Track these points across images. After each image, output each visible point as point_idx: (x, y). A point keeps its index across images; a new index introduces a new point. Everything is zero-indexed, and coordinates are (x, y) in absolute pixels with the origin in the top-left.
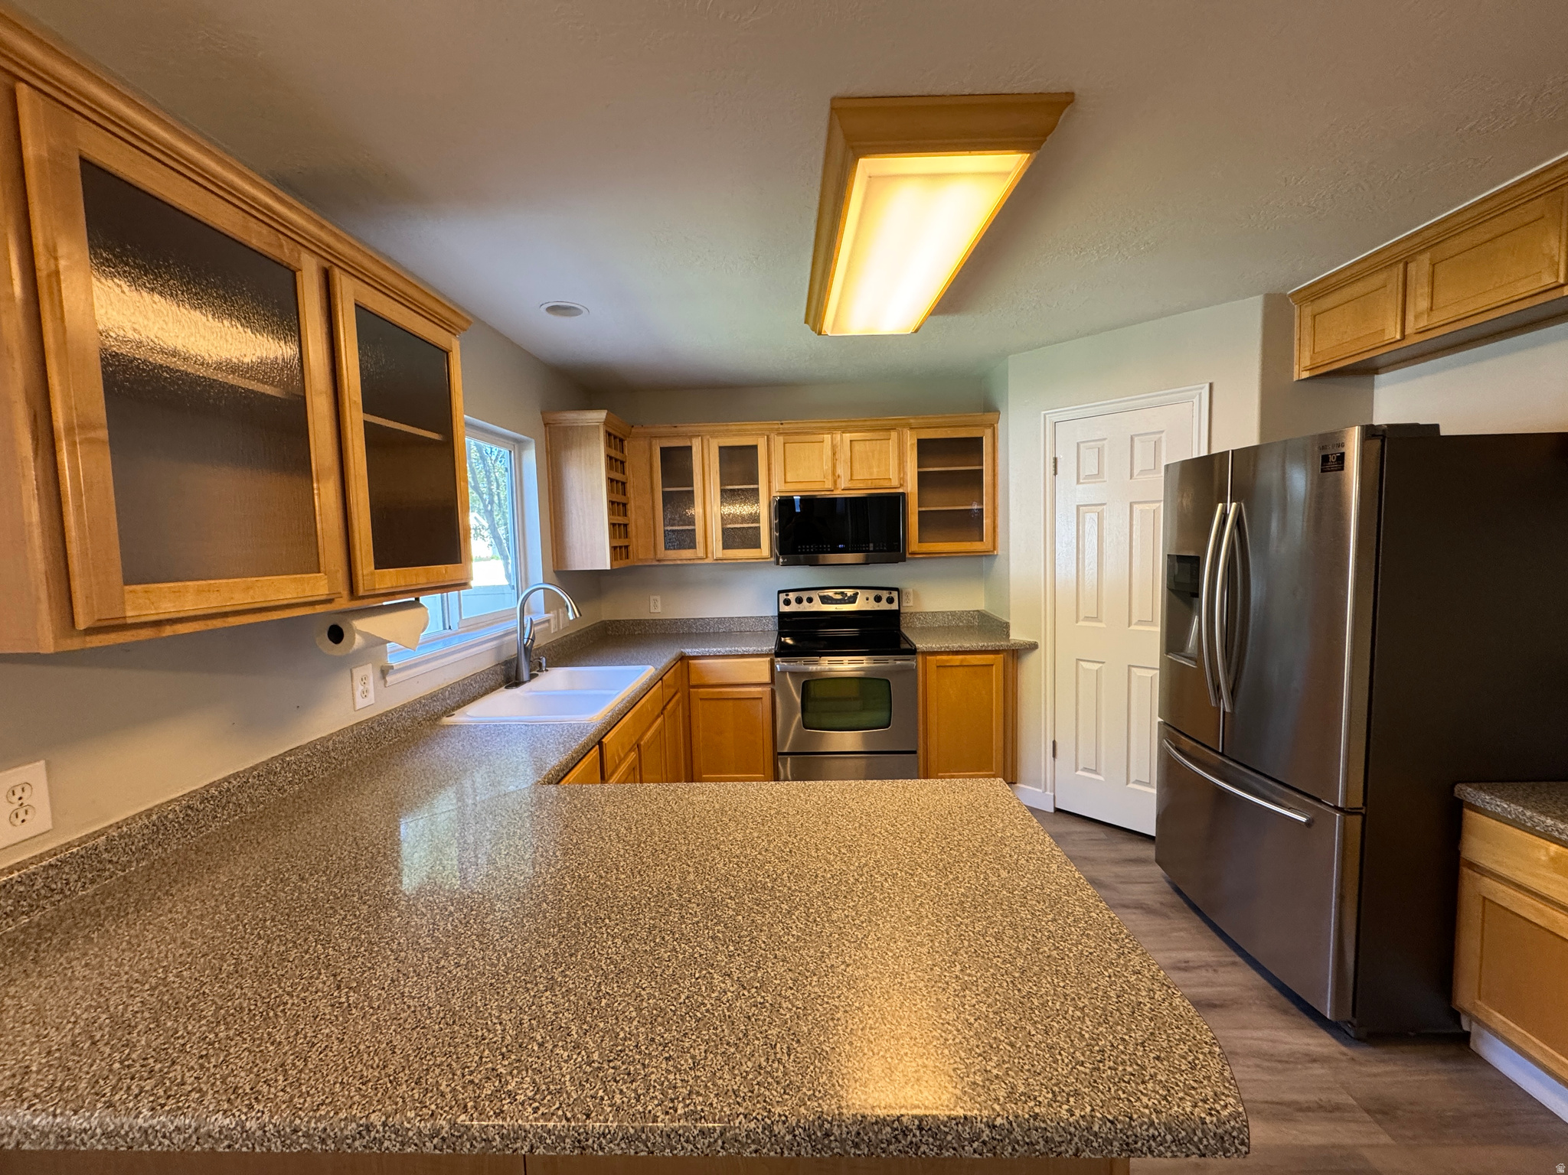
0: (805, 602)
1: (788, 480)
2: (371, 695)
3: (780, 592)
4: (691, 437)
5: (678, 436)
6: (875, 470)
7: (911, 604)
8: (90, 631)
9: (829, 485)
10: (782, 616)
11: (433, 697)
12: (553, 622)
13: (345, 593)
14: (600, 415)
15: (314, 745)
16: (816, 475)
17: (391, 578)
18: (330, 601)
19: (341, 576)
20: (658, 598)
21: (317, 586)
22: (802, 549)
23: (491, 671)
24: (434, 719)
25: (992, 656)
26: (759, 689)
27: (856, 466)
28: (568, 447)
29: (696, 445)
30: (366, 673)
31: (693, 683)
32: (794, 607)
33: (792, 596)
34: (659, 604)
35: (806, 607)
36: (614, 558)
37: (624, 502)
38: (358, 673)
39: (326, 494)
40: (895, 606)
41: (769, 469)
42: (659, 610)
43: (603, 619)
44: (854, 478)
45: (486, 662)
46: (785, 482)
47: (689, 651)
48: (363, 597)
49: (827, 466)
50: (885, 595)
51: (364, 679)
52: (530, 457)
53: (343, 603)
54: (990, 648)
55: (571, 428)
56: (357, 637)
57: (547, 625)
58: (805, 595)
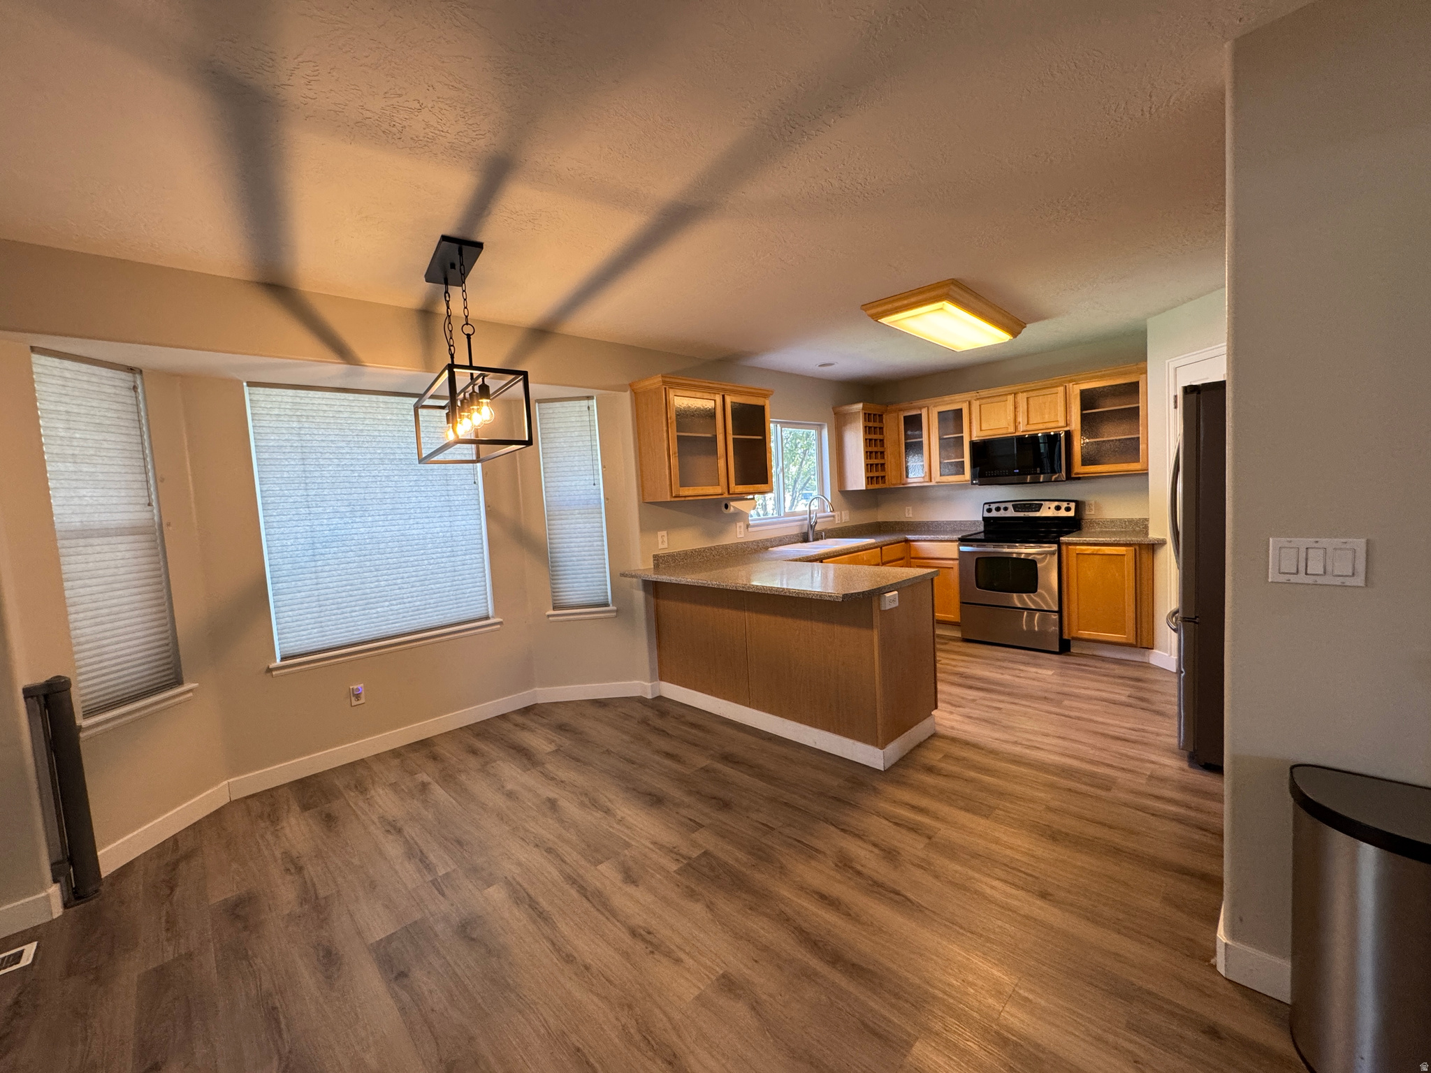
0: (1002, 511)
1: (983, 428)
2: (743, 533)
3: (985, 504)
4: (920, 408)
5: (914, 408)
6: (1047, 416)
7: (1093, 512)
8: (675, 497)
9: (1011, 429)
10: (984, 519)
11: (767, 540)
12: (836, 517)
13: (727, 493)
14: (860, 406)
15: (723, 545)
16: (1003, 424)
17: (741, 488)
18: (722, 494)
19: (725, 486)
20: (910, 508)
21: (718, 490)
22: (988, 474)
23: (797, 535)
24: (767, 548)
25: (1124, 548)
26: (951, 562)
27: (1032, 414)
28: (845, 424)
29: (924, 413)
30: (741, 525)
31: (912, 556)
32: (994, 514)
33: (993, 507)
34: (911, 512)
35: (1002, 514)
36: (867, 483)
37: (882, 450)
38: (738, 524)
39: (722, 463)
40: (1071, 514)
41: (970, 423)
42: (911, 515)
43: (879, 520)
44: (1030, 423)
45: (795, 531)
46: (981, 430)
47: (910, 537)
48: (732, 494)
49: (1011, 417)
50: (1064, 505)
51: (740, 527)
52: (825, 432)
53: (726, 495)
54: (1122, 542)
55: (847, 414)
56: (732, 508)
57: (832, 518)
58: (1002, 506)
